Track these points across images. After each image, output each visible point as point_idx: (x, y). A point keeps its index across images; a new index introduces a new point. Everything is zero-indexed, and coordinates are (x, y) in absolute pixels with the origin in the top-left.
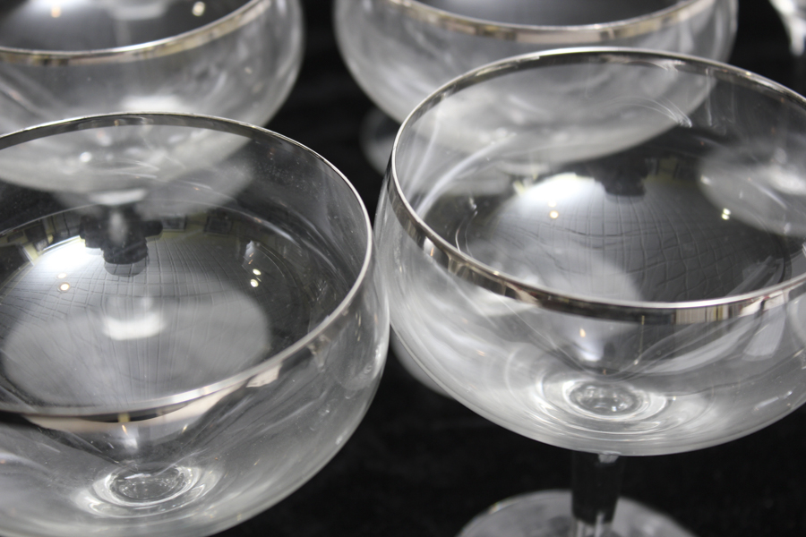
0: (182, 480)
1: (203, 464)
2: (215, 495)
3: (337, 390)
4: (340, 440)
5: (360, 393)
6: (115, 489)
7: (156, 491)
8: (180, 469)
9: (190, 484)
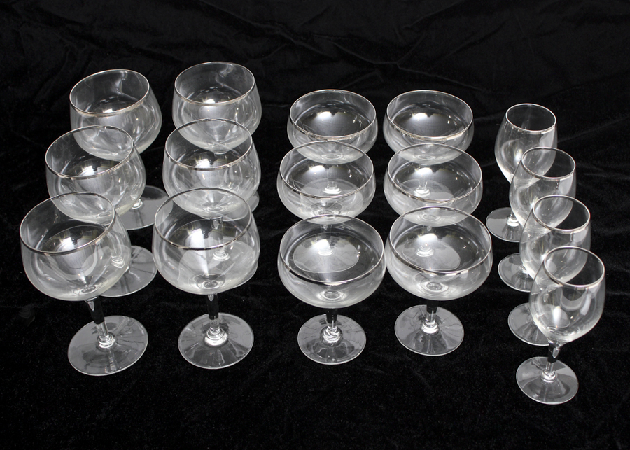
0: (339, 295)
1: (344, 292)
2: (346, 299)
3: (373, 280)
4: (374, 290)
5: (378, 281)
6: (325, 295)
7: (333, 297)
8: (340, 293)
9: (341, 296)
